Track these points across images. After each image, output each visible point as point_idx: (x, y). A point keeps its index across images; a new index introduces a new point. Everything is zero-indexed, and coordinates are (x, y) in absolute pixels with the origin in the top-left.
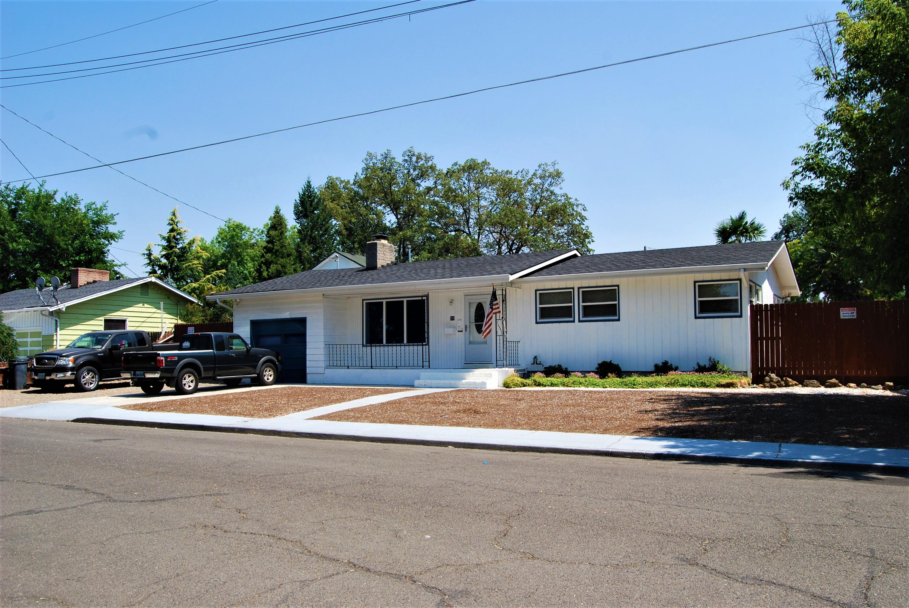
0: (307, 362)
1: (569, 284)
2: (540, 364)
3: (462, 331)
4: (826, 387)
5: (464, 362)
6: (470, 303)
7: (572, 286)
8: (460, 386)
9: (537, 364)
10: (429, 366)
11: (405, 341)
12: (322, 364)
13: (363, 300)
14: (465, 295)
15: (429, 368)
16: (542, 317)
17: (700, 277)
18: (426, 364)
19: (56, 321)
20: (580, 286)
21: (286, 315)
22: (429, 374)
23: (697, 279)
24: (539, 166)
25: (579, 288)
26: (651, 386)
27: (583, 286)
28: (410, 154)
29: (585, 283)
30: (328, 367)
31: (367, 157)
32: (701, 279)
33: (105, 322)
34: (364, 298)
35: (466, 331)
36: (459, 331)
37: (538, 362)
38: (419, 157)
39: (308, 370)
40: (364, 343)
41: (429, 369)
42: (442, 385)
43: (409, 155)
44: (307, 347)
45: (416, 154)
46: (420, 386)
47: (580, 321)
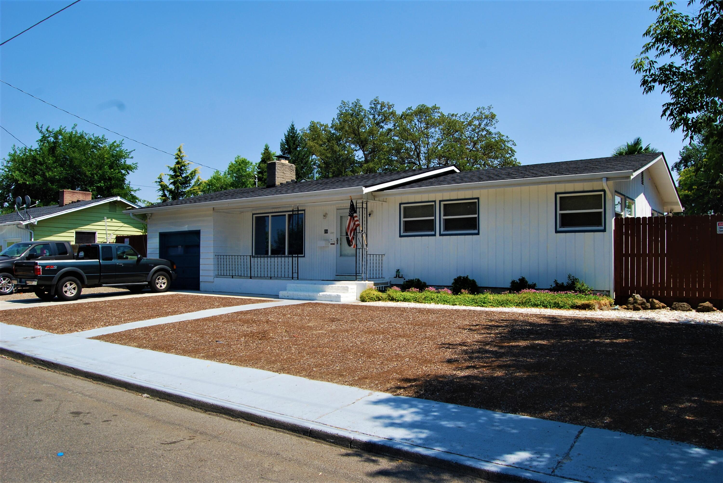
0: (201, 271)
1: (431, 197)
2: (402, 277)
3: (334, 244)
4: (698, 311)
5: (335, 274)
6: (341, 217)
7: (434, 200)
8: (318, 299)
9: (399, 277)
10: (298, 277)
11: (286, 254)
12: (212, 273)
13: (253, 214)
14: (337, 209)
15: (298, 279)
16: (406, 230)
17: (561, 188)
18: (295, 275)
19: (31, 233)
20: (441, 199)
21: (185, 228)
22: (294, 285)
23: (558, 191)
24: (477, 109)
25: (440, 201)
26: (501, 305)
27: (444, 199)
28: (375, 102)
29: (447, 196)
30: (217, 276)
31: (341, 105)
32: (563, 191)
33: (76, 234)
34: (254, 212)
35: (337, 243)
36: (331, 244)
37: (400, 276)
38: (383, 105)
39: (201, 279)
40: (254, 255)
41: (298, 281)
42: (302, 297)
43: (374, 104)
44: (201, 257)
46: (283, 297)
47: (441, 235)
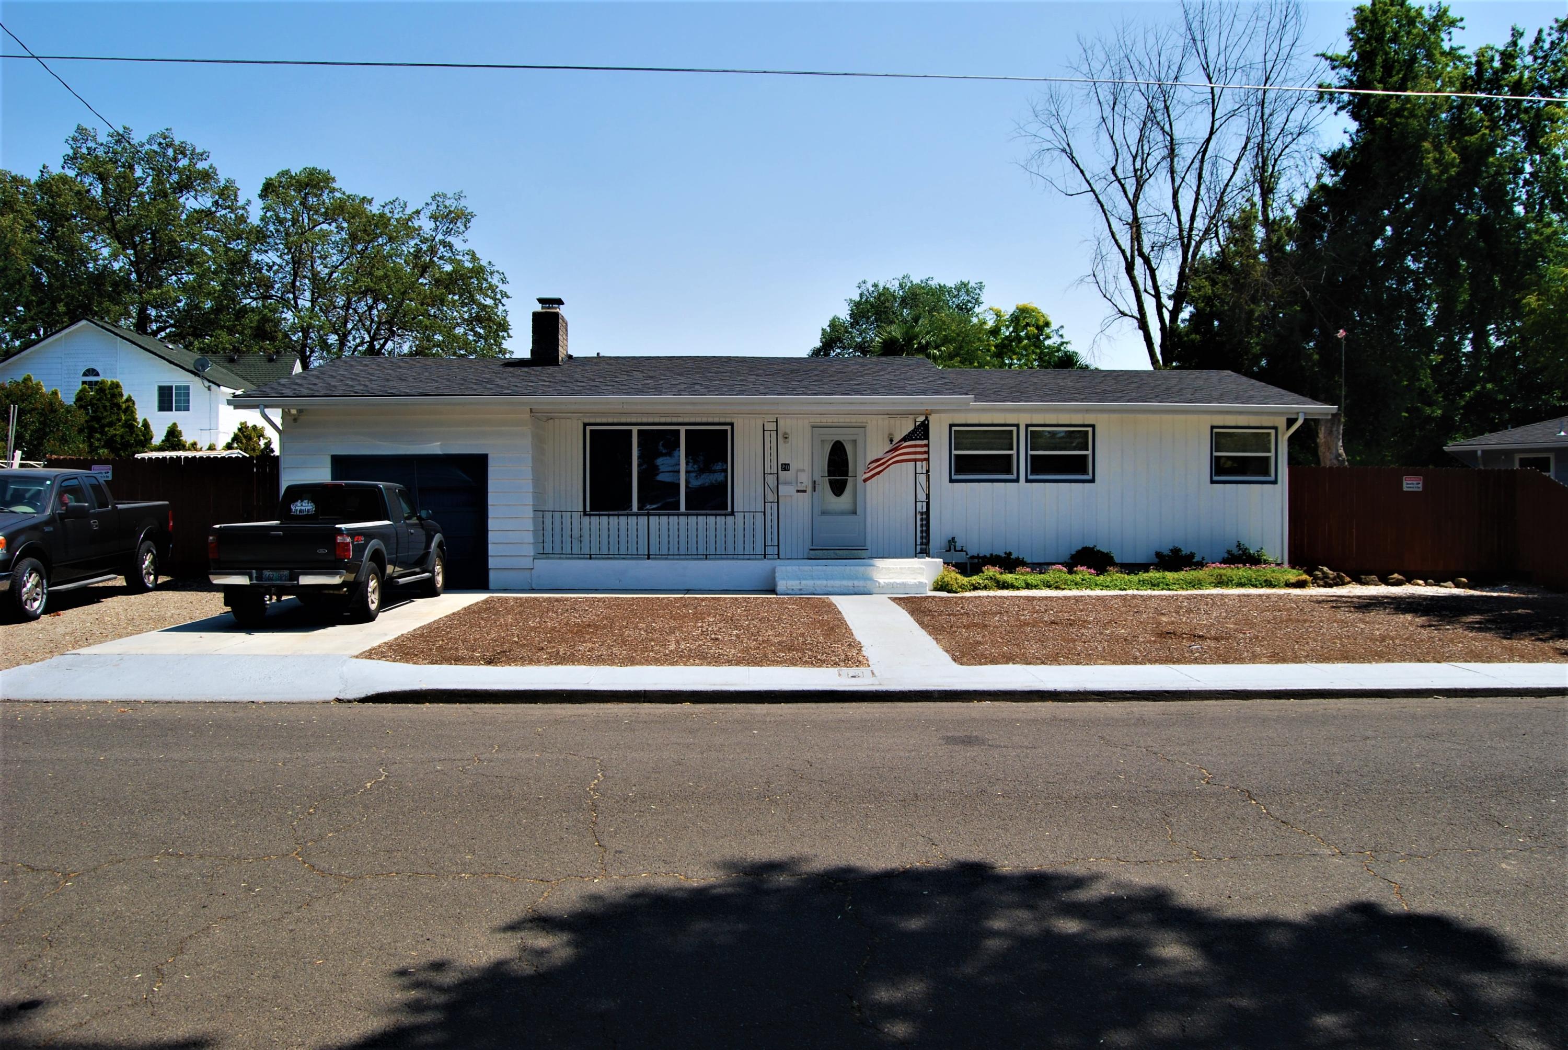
0: (490, 546)
1: (1011, 418)
2: (962, 550)
3: (804, 491)
4: (1388, 584)
5: (808, 545)
6: (822, 441)
7: (1016, 422)
8: (875, 591)
9: (955, 550)
10: (778, 554)
11: (683, 508)
12: (530, 551)
13: (585, 425)
14: (813, 427)
15: (778, 558)
16: (958, 471)
17: (1219, 420)
18: (771, 550)
20: (1029, 423)
22: (795, 568)
23: (1215, 424)
24: (434, 198)
25: (1027, 426)
27: (1035, 422)
28: (163, 141)
29: (1038, 419)
30: (542, 554)
32: (1221, 424)
34: (587, 421)
35: (815, 491)
36: (798, 491)
37: (958, 548)
38: (181, 151)
39: (492, 563)
40: (588, 509)
41: (778, 561)
43: (160, 144)
44: (490, 515)
45: (177, 143)
47: (1027, 481)
